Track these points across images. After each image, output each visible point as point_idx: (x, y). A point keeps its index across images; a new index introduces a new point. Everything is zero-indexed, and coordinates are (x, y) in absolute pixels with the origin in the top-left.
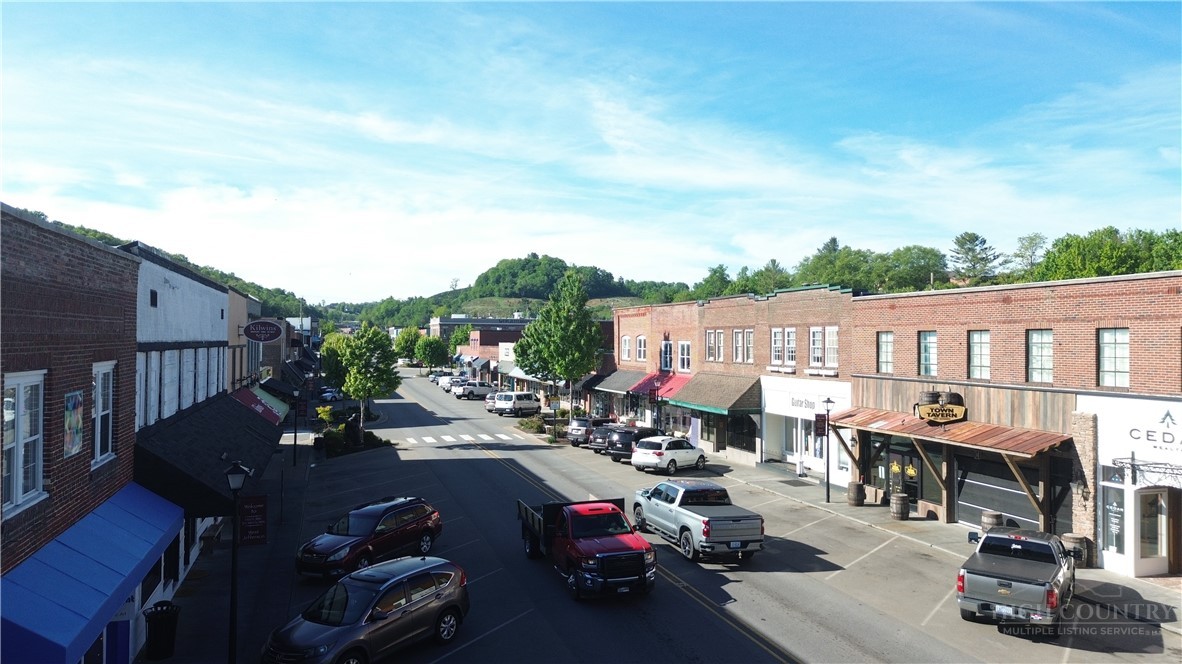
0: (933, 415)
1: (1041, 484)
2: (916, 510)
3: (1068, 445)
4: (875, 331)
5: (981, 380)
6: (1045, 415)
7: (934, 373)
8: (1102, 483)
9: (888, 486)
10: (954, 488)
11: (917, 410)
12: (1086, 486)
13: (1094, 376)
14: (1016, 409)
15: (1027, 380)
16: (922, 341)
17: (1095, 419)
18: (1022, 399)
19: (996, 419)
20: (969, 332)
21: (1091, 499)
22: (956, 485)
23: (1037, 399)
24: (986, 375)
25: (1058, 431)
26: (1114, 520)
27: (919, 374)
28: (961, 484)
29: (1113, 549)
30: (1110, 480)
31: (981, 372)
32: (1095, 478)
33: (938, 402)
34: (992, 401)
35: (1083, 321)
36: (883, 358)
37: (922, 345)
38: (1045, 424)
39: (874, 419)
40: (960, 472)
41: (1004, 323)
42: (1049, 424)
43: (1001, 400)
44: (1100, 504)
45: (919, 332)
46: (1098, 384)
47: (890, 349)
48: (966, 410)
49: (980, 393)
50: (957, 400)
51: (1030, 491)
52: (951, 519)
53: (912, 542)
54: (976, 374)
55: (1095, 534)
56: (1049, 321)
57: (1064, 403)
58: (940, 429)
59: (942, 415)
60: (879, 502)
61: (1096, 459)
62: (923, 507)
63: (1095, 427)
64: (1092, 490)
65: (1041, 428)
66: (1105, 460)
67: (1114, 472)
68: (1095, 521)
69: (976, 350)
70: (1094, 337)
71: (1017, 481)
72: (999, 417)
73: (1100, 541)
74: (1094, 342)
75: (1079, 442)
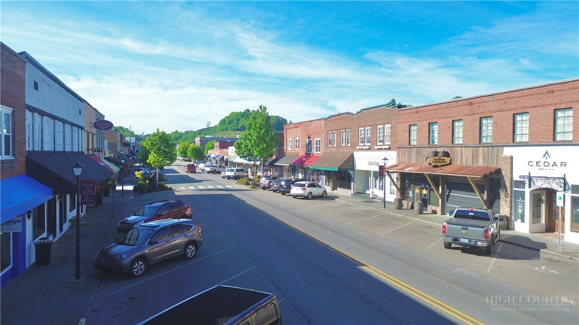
0: (435, 162)
1: (486, 192)
2: (427, 210)
3: (499, 171)
4: (408, 125)
5: (458, 144)
6: (488, 158)
7: (436, 143)
8: (514, 189)
9: (414, 200)
11: (427, 160)
12: (506, 191)
13: (512, 137)
14: (475, 157)
15: (480, 142)
16: (431, 128)
17: (512, 158)
18: (477, 152)
19: (465, 162)
20: (453, 121)
21: (509, 197)
22: (446, 197)
23: (485, 151)
24: (461, 142)
25: (494, 165)
26: (520, 207)
27: (429, 144)
28: (448, 196)
29: (519, 220)
30: (518, 188)
31: (459, 141)
32: (511, 187)
33: (438, 156)
34: (463, 154)
35: (507, 111)
36: (412, 138)
37: (431, 130)
38: (488, 163)
39: (407, 167)
40: (448, 190)
41: (470, 115)
42: (490, 163)
43: (468, 152)
44: (513, 199)
45: (429, 123)
46: (513, 141)
47: (415, 133)
48: (451, 159)
49: (458, 150)
50: (447, 154)
51: (480, 195)
52: (443, 213)
53: (424, 222)
54: (456, 142)
55: (511, 214)
56: (491, 112)
57: (497, 152)
58: (438, 169)
59: (440, 162)
60: (409, 208)
61: (512, 177)
62: (430, 208)
63: (512, 162)
64: (509, 193)
65: (486, 165)
66: (516, 178)
67: (521, 184)
68: (511, 207)
69: (456, 130)
70: (512, 118)
71: (475, 192)
72: (466, 161)
73: (513, 217)
74: (512, 121)
75: (504, 169)
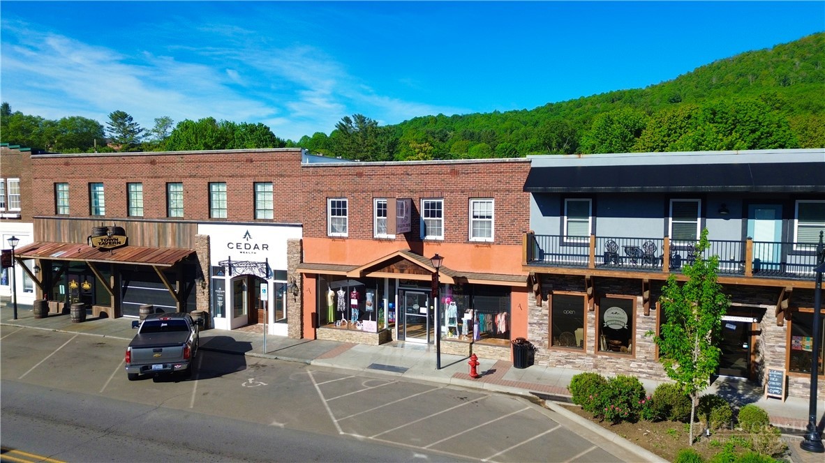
0: (103, 243)
1: (178, 282)
2: (91, 313)
3: (193, 256)
4: (52, 182)
5: (137, 217)
6: (179, 238)
7: (102, 214)
8: (213, 277)
9: (68, 299)
10: (120, 293)
11: (90, 241)
12: (204, 280)
13: (207, 212)
14: (161, 236)
15: (168, 216)
16: (92, 190)
17: (208, 238)
18: (165, 229)
19: (148, 243)
20: (127, 184)
21: (207, 288)
23: (174, 228)
24: (141, 214)
25: (187, 248)
26: (220, 298)
27: (91, 214)
28: (125, 289)
29: (219, 315)
30: (217, 275)
31: (137, 212)
32: (209, 275)
33: (106, 234)
34: (145, 231)
35: (200, 177)
36: (60, 203)
37: (93, 193)
38: (179, 244)
39: (55, 250)
40: (124, 282)
41: (152, 178)
42: (182, 244)
43: (151, 230)
44: (212, 290)
45: (90, 184)
46: (210, 217)
47: (66, 196)
48: (127, 238)
49: (136, 226)
50: (120, 231)
51: (171, 288)
52: (118, 314)
53: (89, 337)
54: (134, 213)
55: (210, 309)
56: (180, 177)
57: (191, 230)
58: (109, 253)
59: (110, 243)
60: (60, 312)
61: (209, 263)
62: (96, 310)
63: (209, 243)
64: (207, 282)
65: (177, 246)
66: (214, 263)
67: (220, 270)
68: (209, 300)
69: (133, 196)
70: (206, 188)
71: (163, 283)
72: (150, 242)
73: (212, 312)
74: (207, 191)
75: (200, 253)
